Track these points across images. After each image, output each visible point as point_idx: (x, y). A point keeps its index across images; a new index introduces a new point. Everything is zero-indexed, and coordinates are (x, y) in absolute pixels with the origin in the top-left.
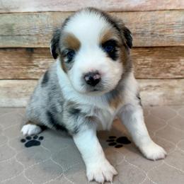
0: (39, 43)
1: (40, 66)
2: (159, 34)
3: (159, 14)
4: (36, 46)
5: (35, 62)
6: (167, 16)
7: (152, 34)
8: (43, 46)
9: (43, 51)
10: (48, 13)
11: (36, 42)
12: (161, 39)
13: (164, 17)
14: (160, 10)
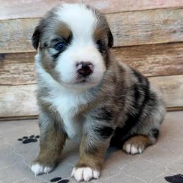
0: (10, 49)
1: (12, 72)
2: (124, 34)
3: (122, 15)
4: (7, 52)
5: (6, 68)
6: (131, 17)
7: (117, 34)
8: (14, 52)
9: (15, 56)
10: (18, 20)
11: (7, 48)
12: (126, 39)
13: (127, 18)
14: (124, 12)
